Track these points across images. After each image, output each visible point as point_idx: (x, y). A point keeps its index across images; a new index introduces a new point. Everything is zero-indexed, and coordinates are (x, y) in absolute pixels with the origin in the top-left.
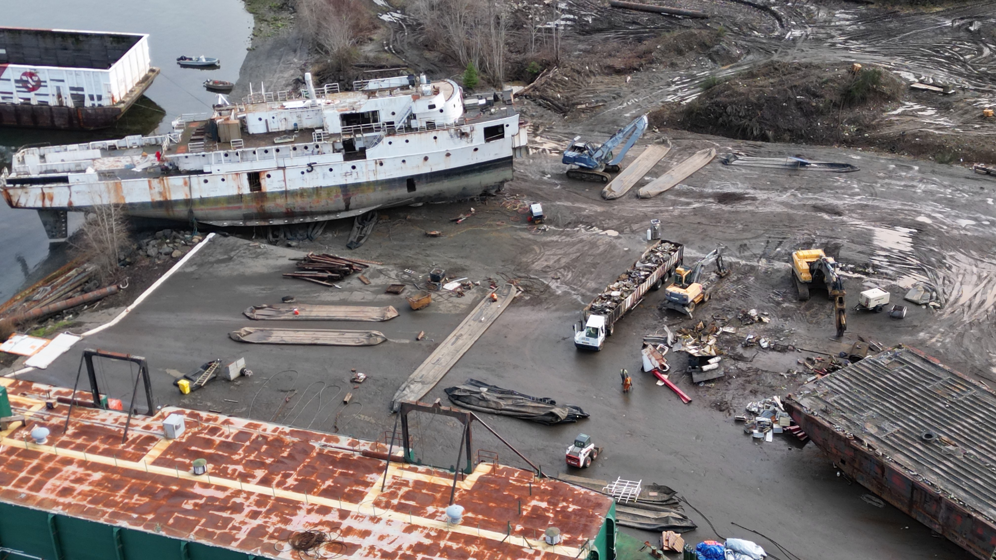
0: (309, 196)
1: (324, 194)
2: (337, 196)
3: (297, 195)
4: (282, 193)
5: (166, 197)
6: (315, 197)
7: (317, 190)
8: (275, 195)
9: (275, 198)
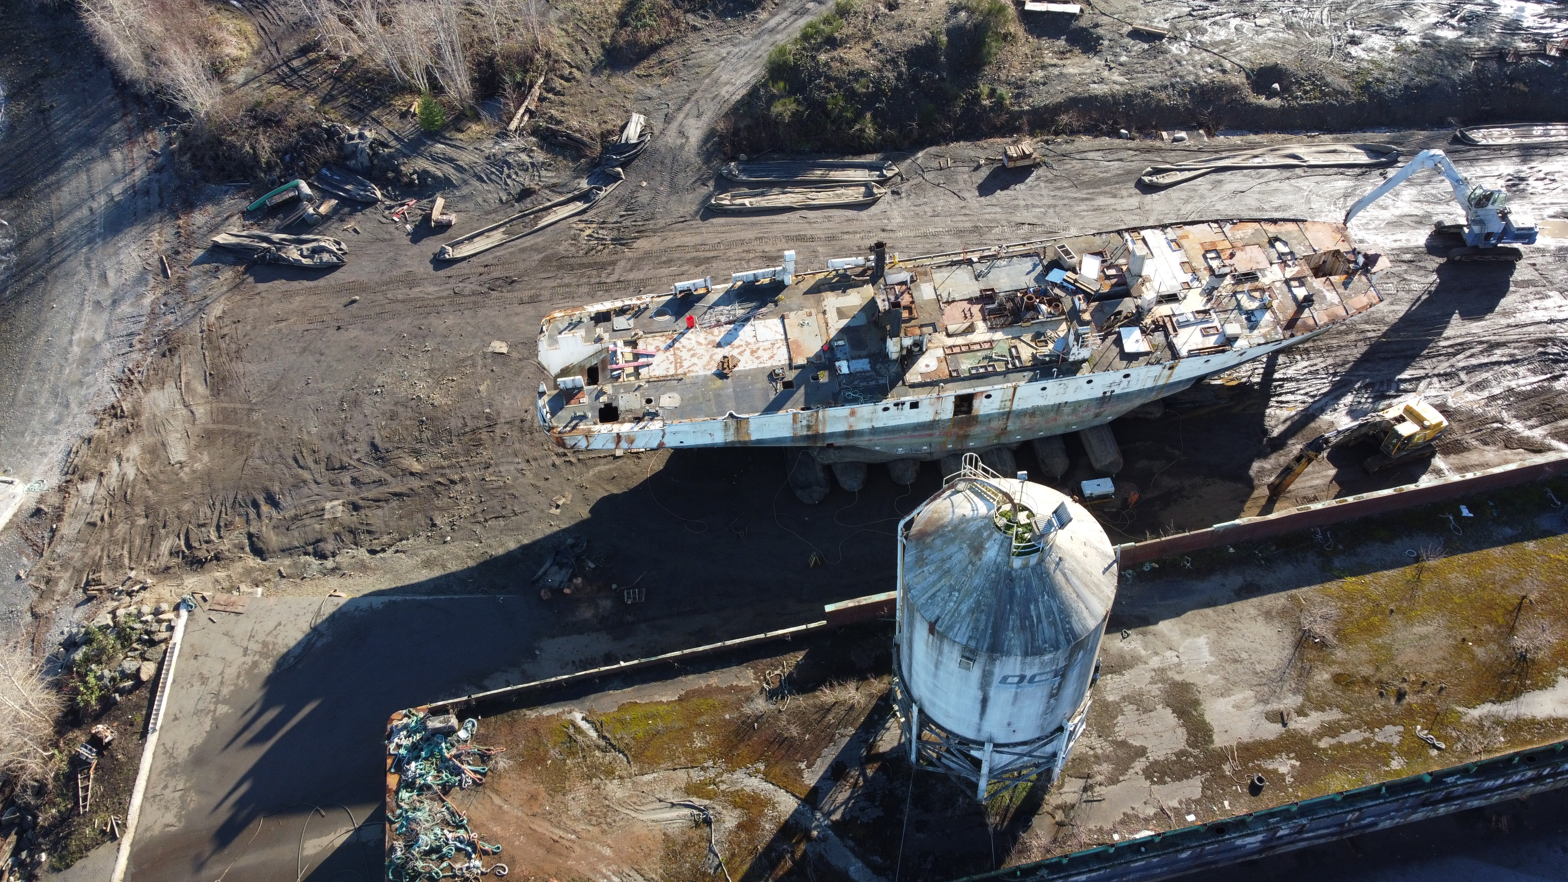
0: (1042, 415)
1: (1067, 410)
2: (1087, 410)
3: (1025, 415)
4: (1003, 414)
5: (817, 430)
6: (1052, 415)
7: (1058, 407)
8: (989, 418)
9: (990, 421)
